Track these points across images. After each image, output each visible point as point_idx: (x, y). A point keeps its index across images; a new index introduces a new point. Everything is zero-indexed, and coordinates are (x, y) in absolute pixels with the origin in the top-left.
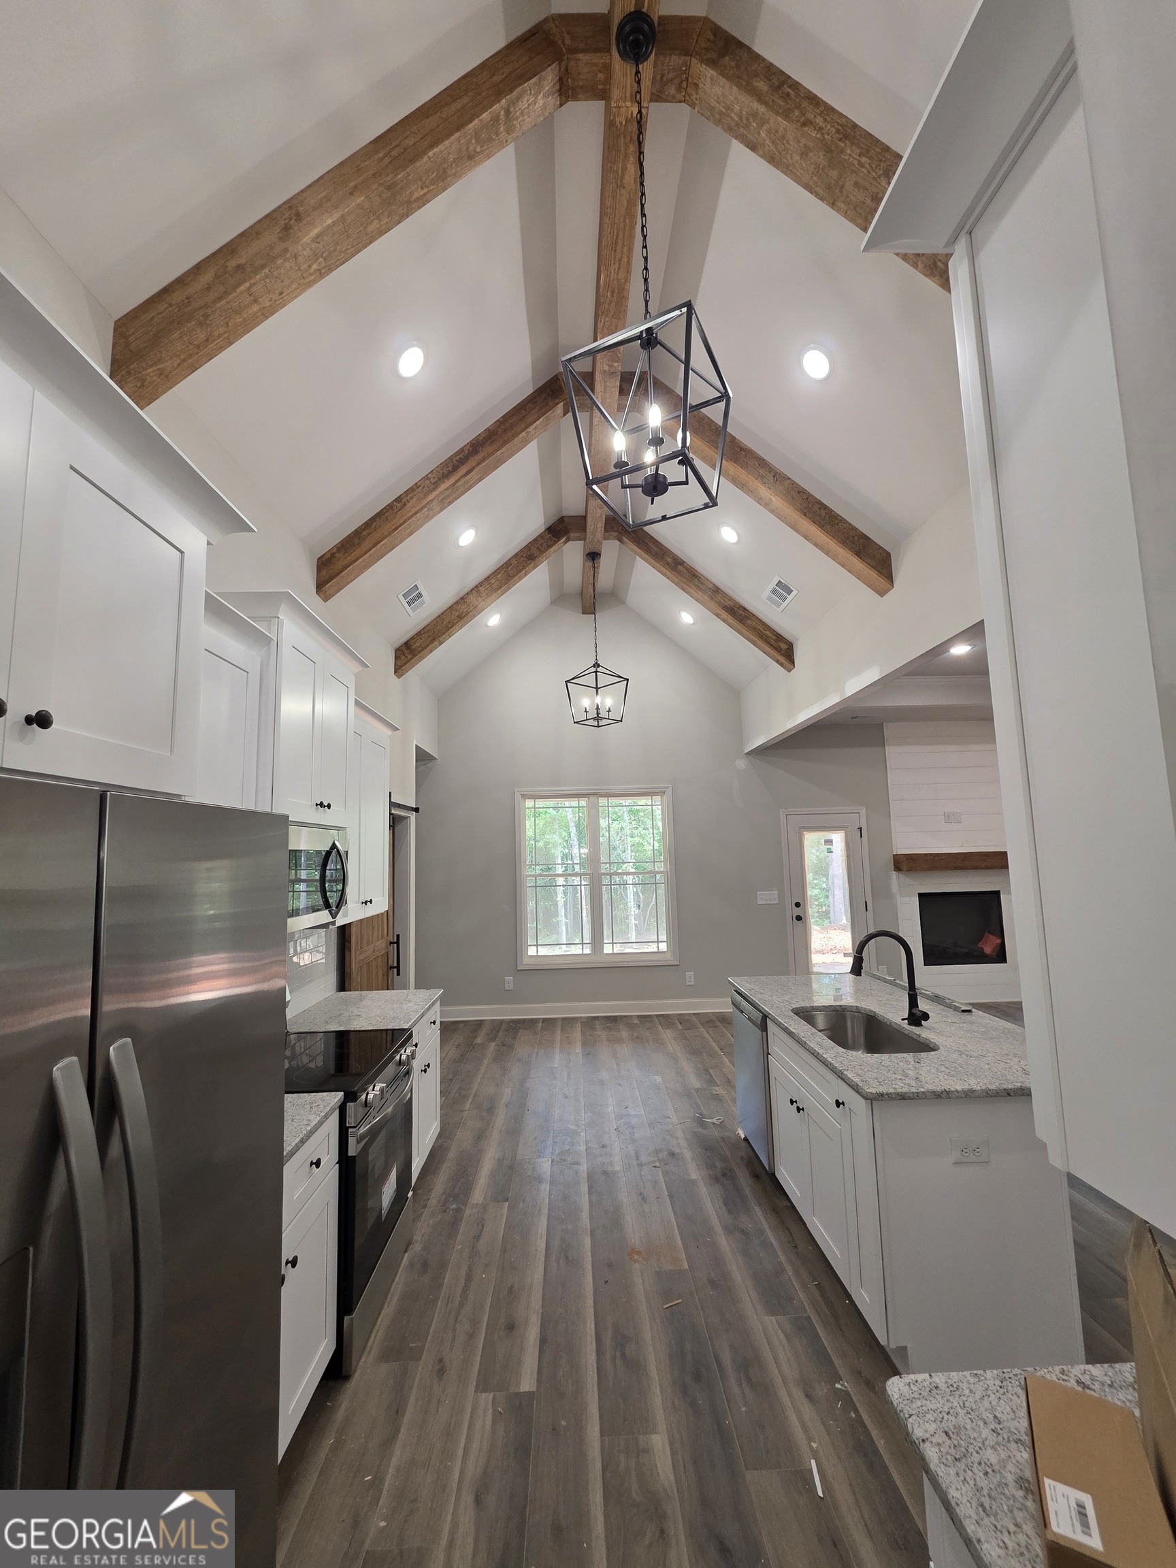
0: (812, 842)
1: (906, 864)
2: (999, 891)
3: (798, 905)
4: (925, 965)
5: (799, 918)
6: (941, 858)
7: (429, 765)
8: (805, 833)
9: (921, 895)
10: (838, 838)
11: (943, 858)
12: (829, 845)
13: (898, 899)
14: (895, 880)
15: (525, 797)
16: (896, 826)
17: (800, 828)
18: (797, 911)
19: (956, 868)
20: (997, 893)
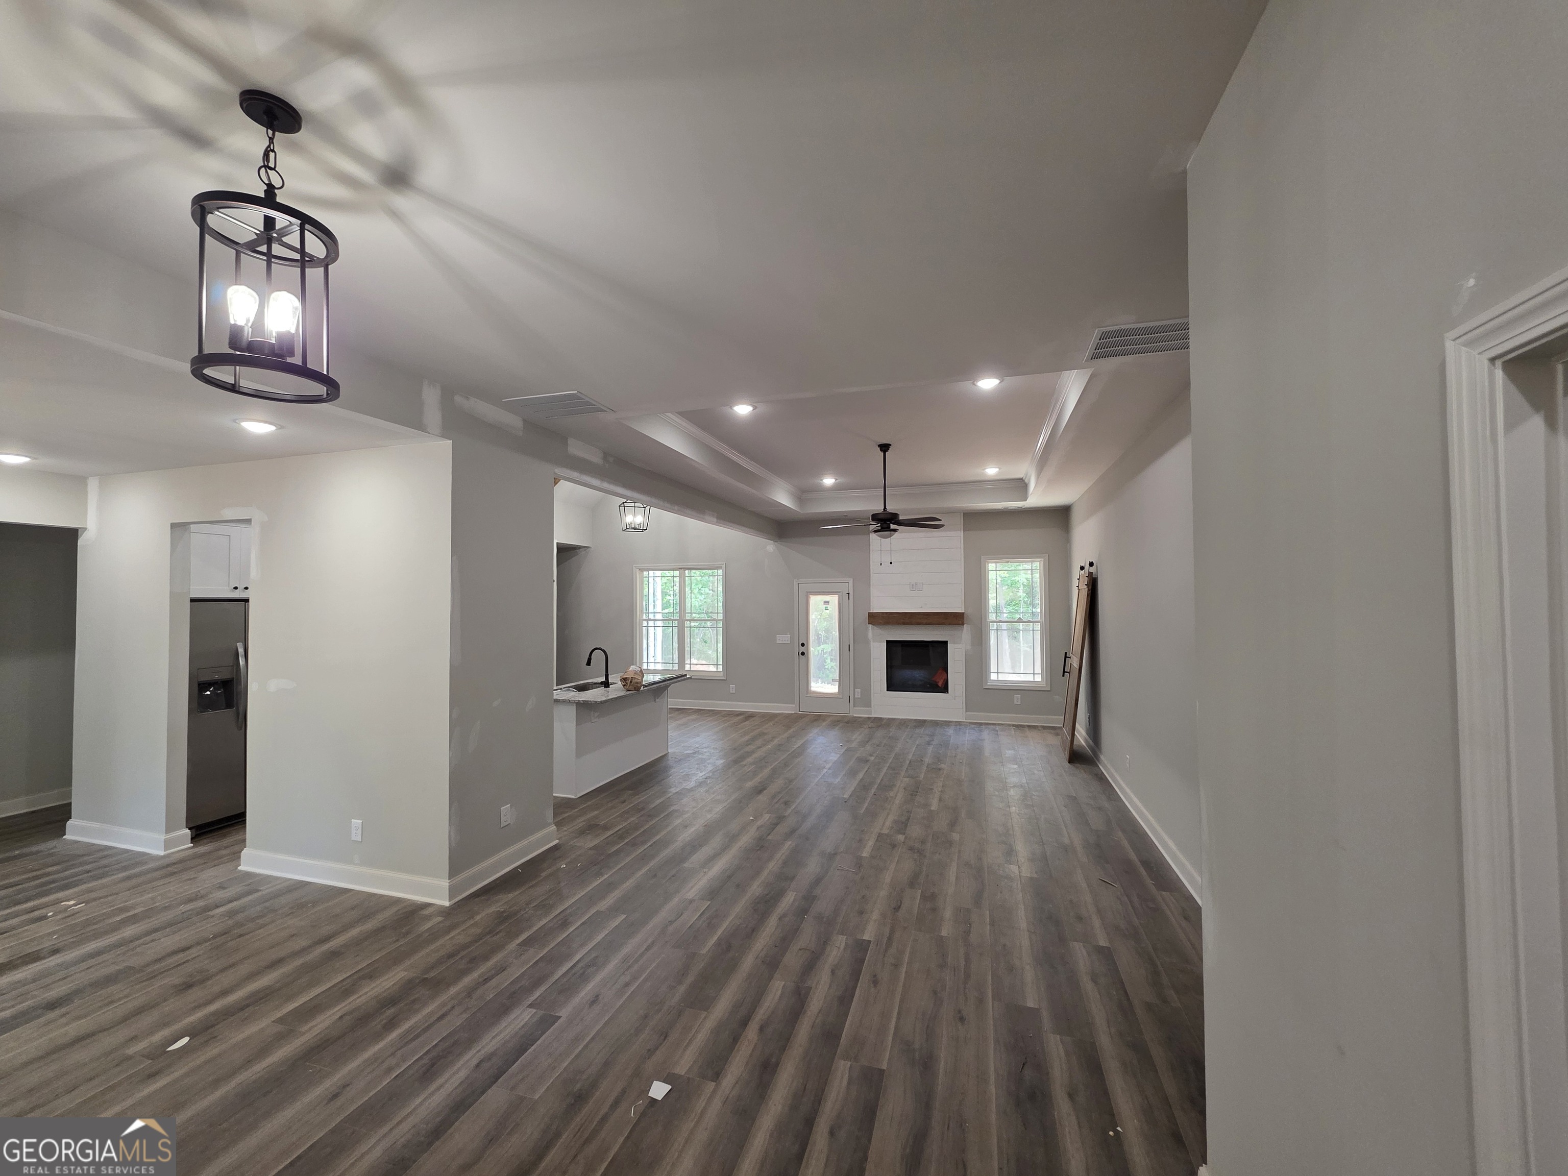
0: (816, 601)
1: (879, 619)
2: (947, 641)
3: (803, 645)
4: (887, 691)
5: (803, 654)
6: (893, 616)
7: (587, 550)
8: (811, 596)
9: (888, 642)
10: (834, 599)
11: (895, 616)
12: (826, 604)
13: (872, 643)
14: (871, 631)
15: (642, 570)
16: (874, 592)
17: (807, 592)
18: (802, 649)
19: (904, 624)
20: (946, 643)
